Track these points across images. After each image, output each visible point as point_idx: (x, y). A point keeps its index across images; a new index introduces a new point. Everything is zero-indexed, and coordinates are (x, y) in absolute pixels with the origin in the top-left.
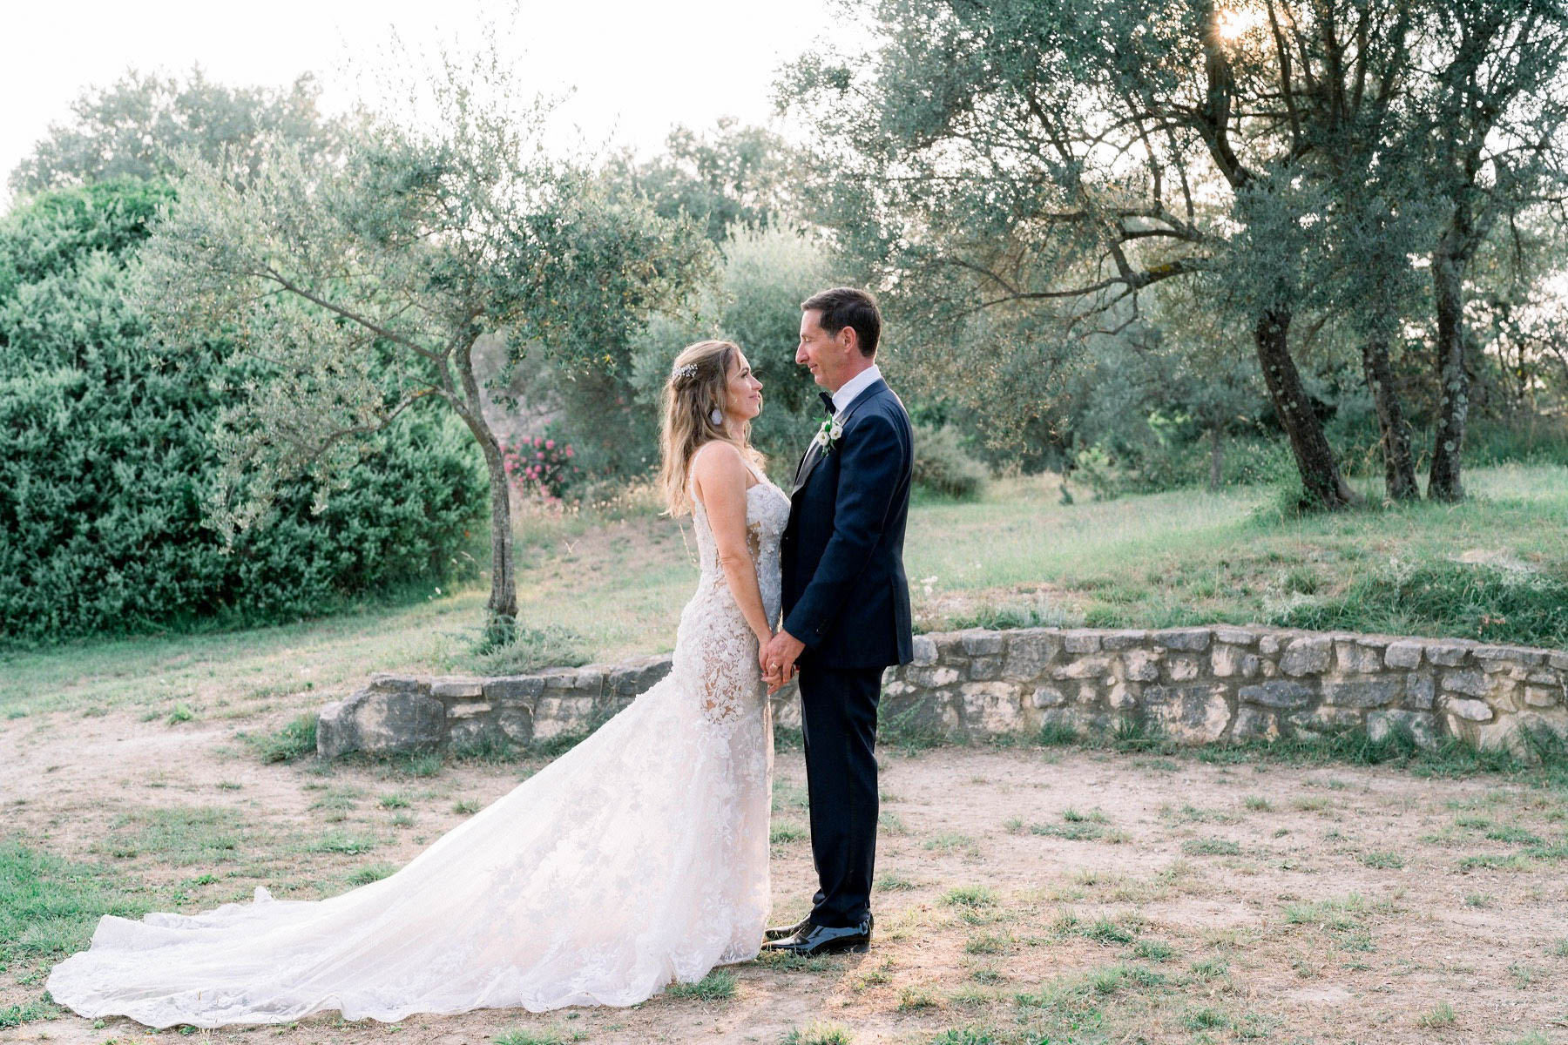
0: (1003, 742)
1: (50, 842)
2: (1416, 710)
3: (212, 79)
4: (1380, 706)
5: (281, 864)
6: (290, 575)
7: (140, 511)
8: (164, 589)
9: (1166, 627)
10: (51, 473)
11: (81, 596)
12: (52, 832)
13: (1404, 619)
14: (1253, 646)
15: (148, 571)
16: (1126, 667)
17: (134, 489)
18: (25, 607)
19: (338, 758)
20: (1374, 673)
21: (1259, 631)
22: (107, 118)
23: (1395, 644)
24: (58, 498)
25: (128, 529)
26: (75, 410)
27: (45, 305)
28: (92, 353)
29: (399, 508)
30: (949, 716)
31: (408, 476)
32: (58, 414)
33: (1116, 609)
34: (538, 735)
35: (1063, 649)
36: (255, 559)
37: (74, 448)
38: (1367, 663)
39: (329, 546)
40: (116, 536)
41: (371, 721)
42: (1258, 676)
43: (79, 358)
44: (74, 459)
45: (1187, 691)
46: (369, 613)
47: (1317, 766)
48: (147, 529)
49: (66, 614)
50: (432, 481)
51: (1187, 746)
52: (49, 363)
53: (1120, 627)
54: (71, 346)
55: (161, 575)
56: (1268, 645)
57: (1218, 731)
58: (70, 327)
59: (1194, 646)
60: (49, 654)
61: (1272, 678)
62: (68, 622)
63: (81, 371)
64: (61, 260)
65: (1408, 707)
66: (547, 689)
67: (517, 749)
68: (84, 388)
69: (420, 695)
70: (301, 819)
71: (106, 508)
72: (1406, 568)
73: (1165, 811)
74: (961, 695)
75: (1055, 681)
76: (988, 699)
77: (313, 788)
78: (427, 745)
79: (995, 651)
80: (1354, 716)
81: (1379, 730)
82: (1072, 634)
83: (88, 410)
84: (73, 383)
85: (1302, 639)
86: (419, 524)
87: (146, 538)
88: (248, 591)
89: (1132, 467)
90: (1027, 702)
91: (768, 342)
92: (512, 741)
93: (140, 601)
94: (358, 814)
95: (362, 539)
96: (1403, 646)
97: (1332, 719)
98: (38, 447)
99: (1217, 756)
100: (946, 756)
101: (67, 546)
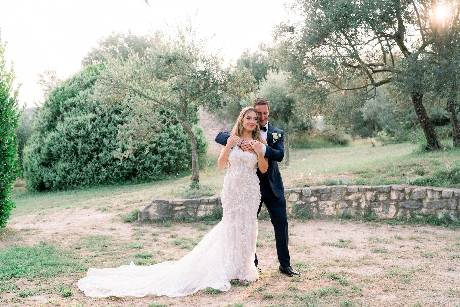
0: (330, 218)
1: (60, 244)
2: (451, 210)
3: (133, 34)
4: (440, 208)
5: (117, 251)
6: (150, 169)
7: (110, 152)
8: (116, 173)
9: (378, 185)
10: (87, 142)
11: (95, 175)
12: (62, 241)
13: (449, 183)
14: (403, 191)
15: (112, 168)
16: (366, 197)
17: (108, 146)
18: (80, 178)
19: (143, 221)
20: (439, 199)
21: (405, 186)
22: (107, 46)
23: (445, 190)
24: (89, 148)
25: (107, 157)
26: (93, 125)
27: (86, 97)
28: (97, 109)
29: (180, 150)
30: (315, 210)
31: (183, 141)
32: (88, 126)
33: (365, 179)
34: (198, 215)
35: (347, 191)
36: (141, 164)
37: (93, 135)
38: (436, 196)
39: (161, 161)
40: (104, 159)
41: (153, 211)
42: (404, 199)
43: (94, 110)
44: (93, 138)
45: (383, 204)
46: (172, 179)
47: (421, 226)
48: (112, 157)
49: (91, 180)
50: (189, 143)
51: (383, 220)
52: (87, 112)
53: (366, 185)
54: (92, 107)
55: (116, 169)
56: (407, 190)
57: (393, 216)
58: (92, 102)
59: (386, 191)
60: (87, 190)
61: (408, 200)
62: (91, 182)
63: (95, 114)
64: (91, 84)
65: (449, 209)
66: (201, 203)
67: (193, 219)
68: (96, 118)
69: (166, 204)
70: (129, 238)
71: (101, 151)
72: (450, 168)
73: (370, 239)
74: (318, 204)
75: (345, 200)
76: (326, 205)
77: (135, 229)
78: (168, 218)
79: (328, 192)
80: (432, 212)
81: (440, 216)
82: (350, 187)
83: (96, 124)
84: (93, 117)
85: (417, 189)
86: (186, 155)
87: (112, 159)
88: (139, 173)
89: (392, 136)
90: (337, 206)
91: (279, 103)
92: (191, 217)
93: (110, 176)
94: (145, 237)
95: (170, 159)
96: (447, 191)
97: (426, 212)
98: (83, 135)
99: (392, 223)
100: (313, 222)
101: (91, 161)
